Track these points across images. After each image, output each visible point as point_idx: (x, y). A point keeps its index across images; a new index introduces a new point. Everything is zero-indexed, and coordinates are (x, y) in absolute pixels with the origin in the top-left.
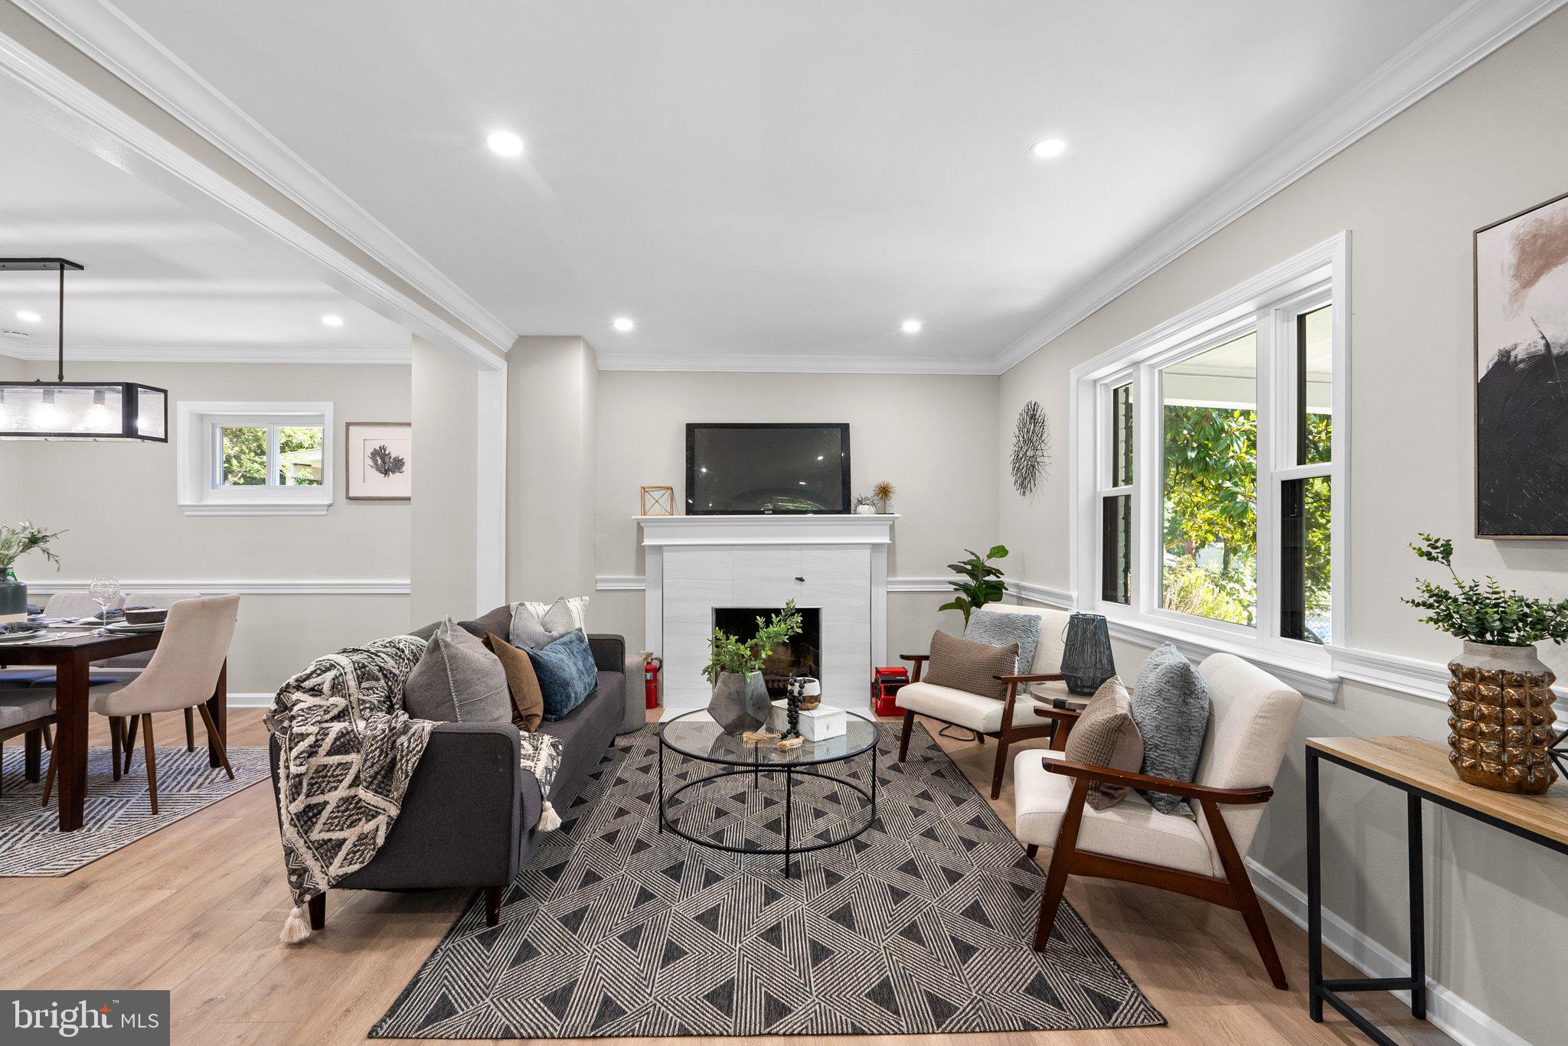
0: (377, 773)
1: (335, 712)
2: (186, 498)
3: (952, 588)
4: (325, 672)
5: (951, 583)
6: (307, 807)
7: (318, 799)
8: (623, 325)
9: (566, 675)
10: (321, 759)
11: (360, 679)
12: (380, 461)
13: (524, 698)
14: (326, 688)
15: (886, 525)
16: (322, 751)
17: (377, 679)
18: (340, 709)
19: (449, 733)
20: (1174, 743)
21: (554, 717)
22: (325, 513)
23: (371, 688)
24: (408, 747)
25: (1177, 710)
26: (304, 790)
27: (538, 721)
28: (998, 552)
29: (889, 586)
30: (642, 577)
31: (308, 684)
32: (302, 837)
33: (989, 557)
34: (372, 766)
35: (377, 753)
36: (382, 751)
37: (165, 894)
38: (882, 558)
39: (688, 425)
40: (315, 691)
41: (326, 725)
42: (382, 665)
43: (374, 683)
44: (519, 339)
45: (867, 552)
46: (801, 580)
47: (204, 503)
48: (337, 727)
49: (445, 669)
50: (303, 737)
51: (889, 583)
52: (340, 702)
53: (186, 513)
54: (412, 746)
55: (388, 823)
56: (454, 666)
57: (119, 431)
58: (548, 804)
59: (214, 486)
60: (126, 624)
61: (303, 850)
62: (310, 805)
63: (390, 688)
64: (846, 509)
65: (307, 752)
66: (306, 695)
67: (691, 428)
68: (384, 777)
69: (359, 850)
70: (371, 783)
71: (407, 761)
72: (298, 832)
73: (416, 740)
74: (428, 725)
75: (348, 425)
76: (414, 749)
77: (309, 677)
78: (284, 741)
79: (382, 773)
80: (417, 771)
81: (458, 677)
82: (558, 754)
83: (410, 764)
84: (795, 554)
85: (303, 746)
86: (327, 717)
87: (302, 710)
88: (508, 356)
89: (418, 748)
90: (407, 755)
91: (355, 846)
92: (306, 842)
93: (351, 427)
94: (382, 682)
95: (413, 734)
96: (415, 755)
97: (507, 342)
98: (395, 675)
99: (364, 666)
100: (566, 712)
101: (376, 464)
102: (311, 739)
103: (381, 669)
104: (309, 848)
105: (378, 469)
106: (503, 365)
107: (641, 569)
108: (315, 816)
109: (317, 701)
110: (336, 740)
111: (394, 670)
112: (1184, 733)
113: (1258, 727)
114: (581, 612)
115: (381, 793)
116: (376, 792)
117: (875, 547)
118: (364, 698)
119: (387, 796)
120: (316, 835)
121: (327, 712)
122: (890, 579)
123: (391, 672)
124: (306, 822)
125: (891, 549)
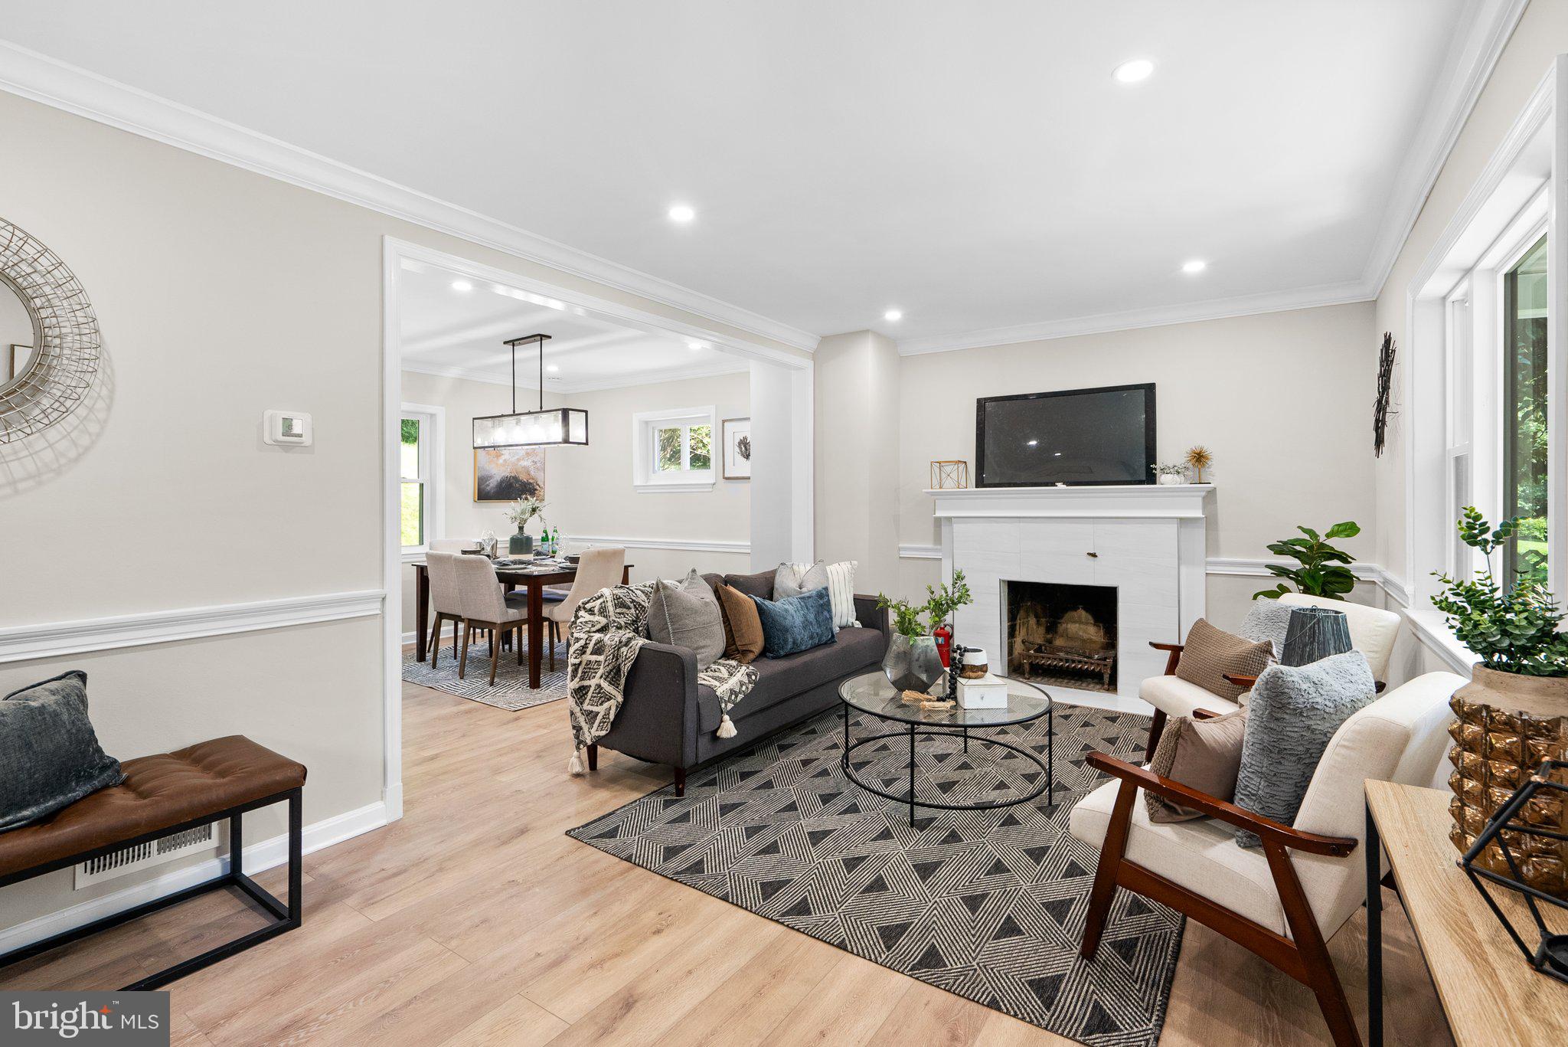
0: (611, 670)
1: (598, 627)
2: (638, 481)
3: (1268, 572)
4: (597, 599)
5: (1268, 566)
6: (580, 688)
7: (586, 683)
8: (893, 315)
9: (788, 623)
10: (588, 657)
11: (616, 606)
12: (743, 448)
13: (742, 636)
14: (596, 610)
15: (1198, 496)
16: (589, 650)
17: (629, 608)
18: (602, 625)
19: (650, 649)
20: (1260, 765)
21: (772, 655)
22: (711, 490)
23: (623, 614)
24: (626, 655)
25: (1262, 725)
26: (579, 675)
27: (751, 656)
28: (1345, 530)
29: (1209, 568)
30: (939, 547)
31: (588, 606)
32: (578, 705)
33: (1328, 536)
34: (608, 666)
35: (611, 656)
36: (614, 656)
37: (546, 731)
38: (1200, 533)
39: (979, 401)
40: (591, 611)
41: (592, 634)
42: (634, 598)
43: (624, 610)
44: (822, 340)
45: (1173, 528)
46: (1094, 555)
47: (648, 484)
48: (597, 636)
49: (663, 605)
50: (578, 640)
51: (1208, 563)
52: (604, 621)
53: (638, 491)
54: (629, 655)
55: (617, 706)
56: (669, 604)
57: (561, 440)
58: (726, 717)
59: (654, 472)
60: (569, 564)
61: (579, 714)
62: (583, 686)
63: (637, 615)
64: (1151, 478)
65: (580, 650)
66: (586, 614)
67: (981, 404)
68: (615, 674)
69: (606, 722)
70: (607, 676)
71: (625, 665)
72: (576, 702)
73: (631, 652)
74: (640, 642)
75: (724, 421)
76: (629, 657)
77: (588, 602)
78: (572, 642)
79: (614, 671)
80: (629, 672)
81: (672, 611)
82: (750, 682)
83: (626, 668)
84: (1088, 527)
85: (577, 645)
86: (594, 629)
87: (581, 623)
88: (815, 356)
89: (632, 657)
90: (625, 661)
91: (604, 718)
92: (581, 710)
93: (725, 424)
94: (633, 611)
95: (631, 647)
96: (629, 662)
97: (811, 344)
98: (643, 606)
99: (620, 598)
100: (782, 653)
101: (741, 451)
102: (582, 642)
103: (633, 601)
104: (582, 714)
105: (743, 455)
106: (809, 364)
107: (938, 539)
108: (584, 695)
109: (591, 618)
110: (595, 644)
111: (643, 603)
112: (1273, 755)
113: (1340, 759)
114: (846, 574)
115: (613, 685)
116: (610, 683)
117: (1183, 521)
118: (616, 619)
119: (617, 687)
120: (586, 707)
121: (593, 626)
122: (1209, 559)
123: (640, 604)
124: (581, 697)
125: (1210, 522)
